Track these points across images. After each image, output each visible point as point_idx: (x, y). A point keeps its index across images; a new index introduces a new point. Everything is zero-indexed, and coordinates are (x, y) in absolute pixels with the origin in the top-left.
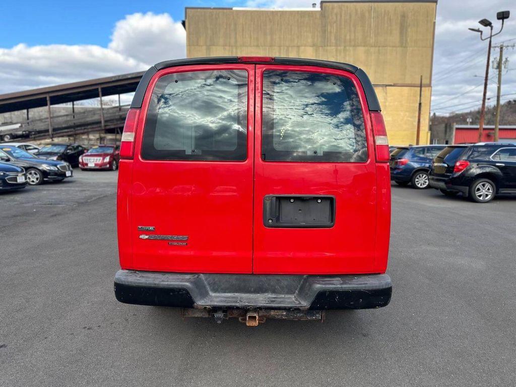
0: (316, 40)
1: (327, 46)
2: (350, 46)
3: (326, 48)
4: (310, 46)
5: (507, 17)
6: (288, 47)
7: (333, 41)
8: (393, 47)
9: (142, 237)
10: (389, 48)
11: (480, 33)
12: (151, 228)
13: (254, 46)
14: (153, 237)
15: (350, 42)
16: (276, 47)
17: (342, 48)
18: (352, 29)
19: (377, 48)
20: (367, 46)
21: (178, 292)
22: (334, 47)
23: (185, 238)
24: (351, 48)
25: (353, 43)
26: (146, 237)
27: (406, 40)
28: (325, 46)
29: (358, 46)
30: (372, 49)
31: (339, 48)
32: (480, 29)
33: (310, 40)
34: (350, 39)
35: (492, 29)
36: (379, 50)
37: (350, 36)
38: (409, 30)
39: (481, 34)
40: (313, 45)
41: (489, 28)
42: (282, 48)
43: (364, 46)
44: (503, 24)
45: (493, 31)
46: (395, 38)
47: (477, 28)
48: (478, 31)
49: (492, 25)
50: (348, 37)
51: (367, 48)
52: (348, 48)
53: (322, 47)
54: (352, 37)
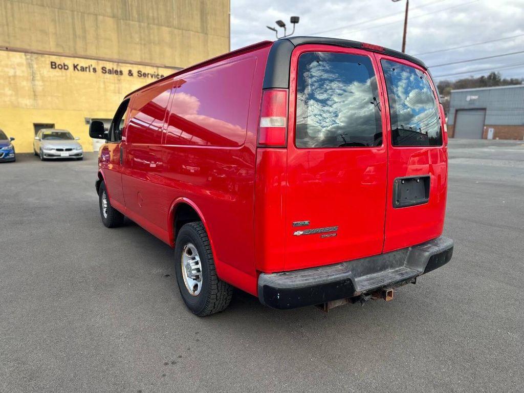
0: (115, 10)
1: (129, 20)
2: (154, 24)
3: (128, 22)
4: (110, 17)
5: (297, 22)
6: (83, 13)
7: (135, 15)
8: (195, 32)
9: (296, 233)
10: (192, 32)
11: (275, 32)
12: (307, 222)
13: (37, 4)
14: (308, 232)
15: (154, 19)
16: (67, 11)
17: (146, 24)
18: (155, 6)
19: (180, 31)
20: (171, 27)
21: (343, 283)
22: (136, 23)
23: (335, 228)
24: (155, 27)
25: (156, 22)
26: (301, 233)
27: (207, 27)
28: (126, 20)
29: (162, 25)
30: (176, 31)
31: (142, 24)
32: (276, 29)
33: (109, 10)
34: (153, 17)
35: (285, 30)
36: (182, 34)
37: (153, 14)
38: (209, 18)
39: (277, 33)
40: (113, 17)
41: (283, 28)
42: (75, 13)
43: (168, 27)
44: (294, 27)
45: (286, 32)
46: (196, 23)
47: (273, 27)
48: (274, 30)
49: (286, 26)
50: (151, 15)
51: (170, 29)
52: (151, 25)
53: (123, 19)
54: (155, 15)
